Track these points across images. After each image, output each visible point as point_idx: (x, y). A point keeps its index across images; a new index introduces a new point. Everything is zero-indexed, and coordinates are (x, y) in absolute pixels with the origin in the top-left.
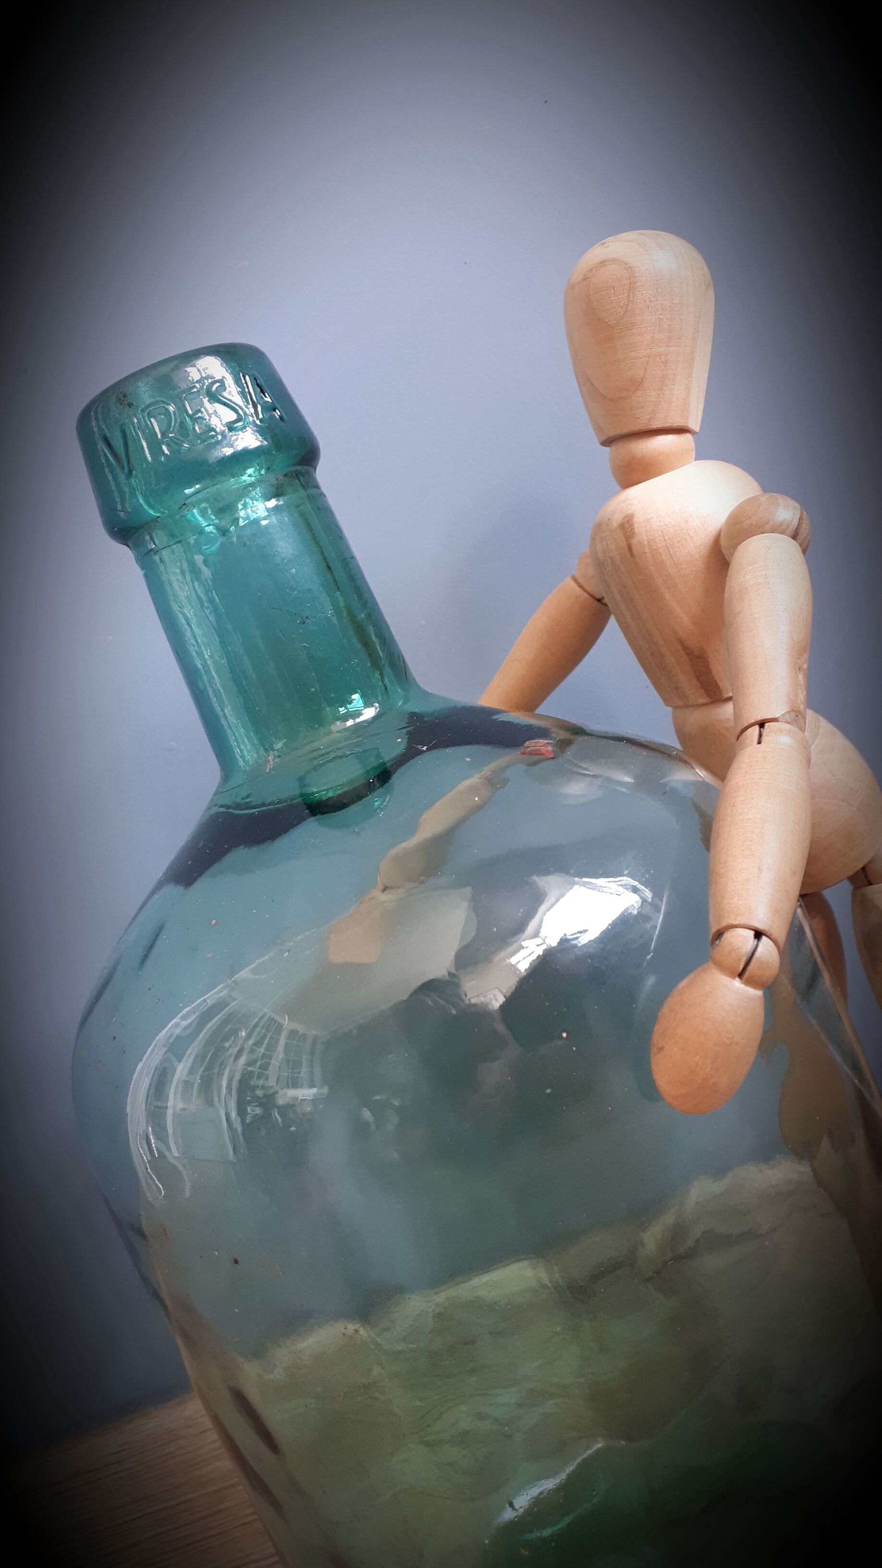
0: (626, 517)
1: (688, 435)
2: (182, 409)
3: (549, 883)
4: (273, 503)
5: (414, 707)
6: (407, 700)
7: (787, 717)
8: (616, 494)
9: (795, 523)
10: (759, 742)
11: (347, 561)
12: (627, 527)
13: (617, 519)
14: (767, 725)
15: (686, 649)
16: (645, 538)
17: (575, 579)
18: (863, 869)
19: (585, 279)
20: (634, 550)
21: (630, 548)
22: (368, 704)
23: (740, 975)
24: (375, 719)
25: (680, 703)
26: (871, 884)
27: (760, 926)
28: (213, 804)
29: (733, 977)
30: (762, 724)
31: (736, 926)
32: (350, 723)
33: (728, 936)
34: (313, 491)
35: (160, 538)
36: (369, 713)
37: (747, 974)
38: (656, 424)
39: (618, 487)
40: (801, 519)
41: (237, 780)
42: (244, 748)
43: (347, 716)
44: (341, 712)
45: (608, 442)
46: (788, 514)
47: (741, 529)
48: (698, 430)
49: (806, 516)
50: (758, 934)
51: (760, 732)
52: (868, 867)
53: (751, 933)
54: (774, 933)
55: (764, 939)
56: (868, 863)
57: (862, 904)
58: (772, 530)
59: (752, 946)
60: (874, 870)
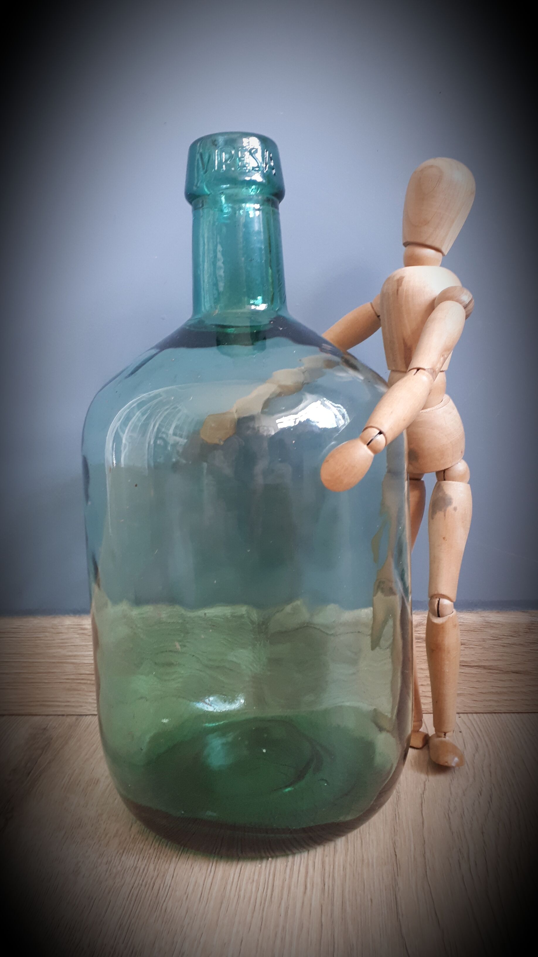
0: (400, 277)
1: (440, 254)
2: (237, 153)
3: (309, 397)
4: (258, 206)
5: (282, 313)
6: (280, 309)
7: (429, 370)
8: (400, 267)
9: (467, 302)
10: (415, 374)
12: (400, 281)
13: (397, 277)
14: (420, 370)
15: (405, 344)
16: (405, 289)
17: (371, 304)
18: (444, 471)
20: (399, 292)
21: (398, 290)
22: (264, 302)
23: (368, 445)
24: (263, 311)
26: (445, 480)
27: (383, 430)
28: (185, 325)
29: (365, 444)
30: (418, 369)
33: (370, 430)
34: (276, 210)
35: (206, 203)
36: (263, 307)
37: (371, 444)
39: (403, 265)
40: (471, 302)
41: (199, 316)
42: (206, 305)
43: (253, 304)
44: (252, 302)
45: (406, 244)
46: (466, 297)
47: (445, 296)
48: (446, 253)
49: (473, 301)
50: (380, 433)
51: (416, 372)
52: (446, 471)
53: (378, 432)
54: (387, 435)
55: (382, 435)
56: (447, 469)
57: (438, 488)
58: (457, 301)
59: (376, 436)
60: (449, 473)
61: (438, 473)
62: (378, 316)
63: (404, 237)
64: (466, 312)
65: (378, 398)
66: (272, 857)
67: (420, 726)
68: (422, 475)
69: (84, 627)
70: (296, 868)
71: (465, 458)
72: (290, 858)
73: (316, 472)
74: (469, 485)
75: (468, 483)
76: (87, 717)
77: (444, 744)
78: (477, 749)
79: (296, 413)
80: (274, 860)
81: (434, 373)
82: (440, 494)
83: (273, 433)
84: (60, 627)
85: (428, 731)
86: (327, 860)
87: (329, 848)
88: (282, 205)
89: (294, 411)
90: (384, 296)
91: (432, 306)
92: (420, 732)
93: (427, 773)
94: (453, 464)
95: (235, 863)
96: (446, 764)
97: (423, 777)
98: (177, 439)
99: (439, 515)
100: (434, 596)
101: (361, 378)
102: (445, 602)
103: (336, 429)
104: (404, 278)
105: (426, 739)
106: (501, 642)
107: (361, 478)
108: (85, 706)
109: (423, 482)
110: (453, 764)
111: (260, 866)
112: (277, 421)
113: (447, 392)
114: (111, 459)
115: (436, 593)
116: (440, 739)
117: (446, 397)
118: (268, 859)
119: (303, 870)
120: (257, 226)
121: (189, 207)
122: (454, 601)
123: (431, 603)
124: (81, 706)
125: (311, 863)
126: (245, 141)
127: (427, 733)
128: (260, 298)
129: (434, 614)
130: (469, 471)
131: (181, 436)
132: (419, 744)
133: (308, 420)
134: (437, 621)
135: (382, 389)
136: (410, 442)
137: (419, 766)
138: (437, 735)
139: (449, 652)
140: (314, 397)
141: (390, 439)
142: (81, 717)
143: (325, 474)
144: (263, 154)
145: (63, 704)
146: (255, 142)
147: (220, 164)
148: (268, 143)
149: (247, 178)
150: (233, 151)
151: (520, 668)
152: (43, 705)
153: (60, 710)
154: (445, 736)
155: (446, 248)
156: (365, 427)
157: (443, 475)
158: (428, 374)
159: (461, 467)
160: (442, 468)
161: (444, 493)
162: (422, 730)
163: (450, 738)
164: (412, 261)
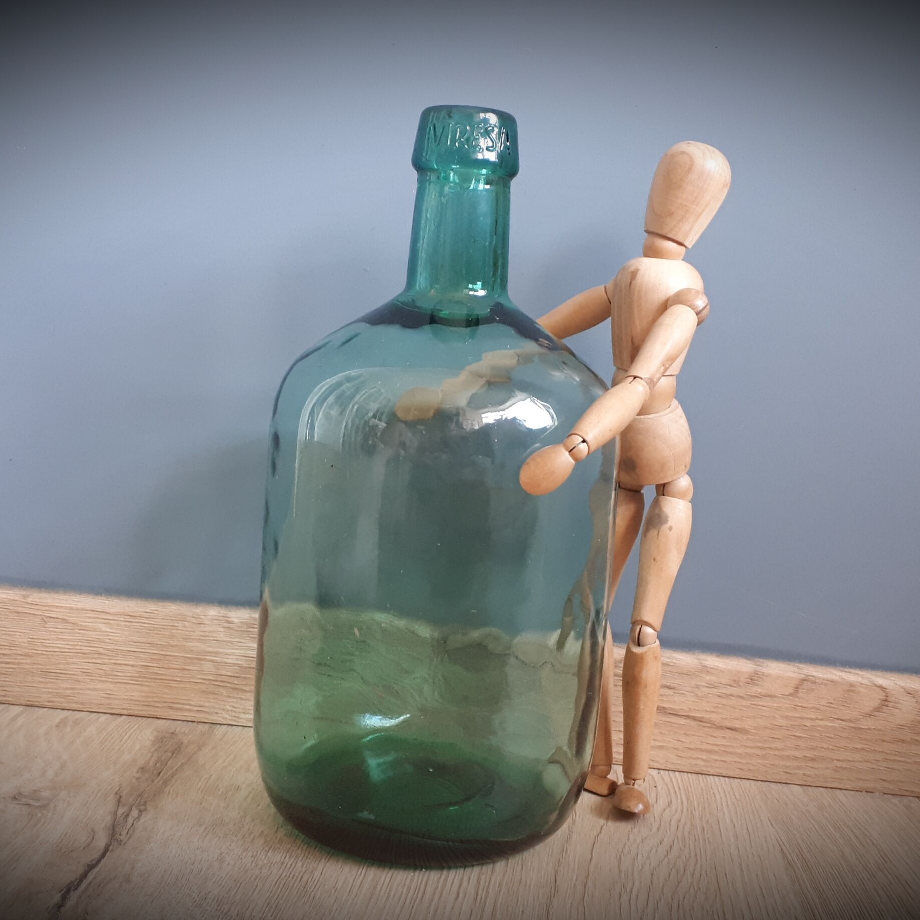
0: (636, 269)
1: (683, 248)
2: (472, 131)
4: (488, 187)
5: (501, 300)
6: (500, 296)
7: (647, 380)
9: (701, 308)
10: (630, 383)
11: (506, 226)
12: (634, 274)
13: (632, 268)
14: (636, 379)
15: (633, 342)
16: (639, 283)
17: (605, 288)
18: (664, 485)
19: (672, 155)
20: (632, 285)
21: (631, 284)
22: (483, 288)
23: (570, 452)
24: (482, 297)
25: (620, 366)
26: (664, 495)
27: (587, 439)
28: (396, 299)
29: (567, 450)
30: (635, 377)
31: (578, 435)
32: (471, 293)
33: (574, 437)
34: (507, 190)
35: (433, 177)
36: (482, 293)
37: (572, 452)
39: (642, 255)
40: (704, 308)
41: (412, 293)
42: (421, 281)
43: (472, 290)
44: (470, 286)
45: (647, 231)
46: (701, 302)
47: (679, 299)
48: (690, 247)
49: (708, 307)
50: (584, 441)
51: (633, 380)
52: (667, 488)
53: (582, 440)
54: (590, 444)
55: (585, 444)
56: (667, 483)
57: (656, 503)
58: (689, 306)
59: (579, 444)
60: (669, 488)
61: (658, 486)
62: (610, 303)
63: (646, 224)
64: (698, 319)
65: (590, 401)
66: (426, 869)
67: (608, 772)
68: (642, 487)
69: (230, 619)
70: (450, 880)
71: (690, 473)
72: (445, 872)
73: (517, 472)
74: (690, 504)
75: (690, 502)
76: (222, 726)
77: (631, 790)
78: (670, 804)
79: (504, 410)
80: (427, 873)
81: (651, 383)
82: (657, 511)
83: (477, 427)
84: (202, 617)
86: (483, 877)
87: (487, 869)
88: (514, 183)
89: (501, 407)
90: (616, 285)
91: (665, 306)
92: (608, 778)
93: (607, 819)
94: (675, 477)
95: (386, 870)
96: (628, 809)
97: (602, 821)
98: (377, 421)
99: (653, 533)
100: (637, 622)
101: (577, 379)
102: (648, 630)
103: (544, 430)
104: (639, 272)
105: (613, 787)
106: (716, 690)
107: (558, 484)
108: (222, 714)
109: (642, 495)
110: (636, 811)
111: (412, 874)
112: (483, 416)
113: (677, 397)
114: (303, 432)
115: (639, 618)
116: (629, 786)
117: (675, 403)
118: (421, 870)
119: (457, 882)
120: (484, 208)
121: (414, 174)
122: (658, 630)
123: (632, 630)
124: (217, 713)
125: (466, 878)
126: (482, 115)
127: (614, 780)
128: (479, 283)
129: (633, 642)
130: (692, 489)
131: (380, 420)
132: (604, 790)
133: (515, 419)
134: (636, 650)
135: (598, 391)
136: (627, 449)
137: (599, 811)
138: (627, 783)
139: (646, 687)
140: (523, 395)
141: (593, 448)
142: (215, 726)
143: (526, 477)
144: (500, 133)
145: (195, 708)
146: (493, 119)
147: (454, 141)
148: (507, 121)
149: (480, 156)
150: (468, 128)
151: (737, 724)
152: (171, 708)
153: (189, 716)
154: (634, 784)
155: (690, 243)
156: (570, 433)
157: (662, 489)
158: (645, 383)
159: (684, 482)
160: (662, 482)
161: (661, 509)
162: (611, 777)
163: (639, 786)
164: (651, 252)
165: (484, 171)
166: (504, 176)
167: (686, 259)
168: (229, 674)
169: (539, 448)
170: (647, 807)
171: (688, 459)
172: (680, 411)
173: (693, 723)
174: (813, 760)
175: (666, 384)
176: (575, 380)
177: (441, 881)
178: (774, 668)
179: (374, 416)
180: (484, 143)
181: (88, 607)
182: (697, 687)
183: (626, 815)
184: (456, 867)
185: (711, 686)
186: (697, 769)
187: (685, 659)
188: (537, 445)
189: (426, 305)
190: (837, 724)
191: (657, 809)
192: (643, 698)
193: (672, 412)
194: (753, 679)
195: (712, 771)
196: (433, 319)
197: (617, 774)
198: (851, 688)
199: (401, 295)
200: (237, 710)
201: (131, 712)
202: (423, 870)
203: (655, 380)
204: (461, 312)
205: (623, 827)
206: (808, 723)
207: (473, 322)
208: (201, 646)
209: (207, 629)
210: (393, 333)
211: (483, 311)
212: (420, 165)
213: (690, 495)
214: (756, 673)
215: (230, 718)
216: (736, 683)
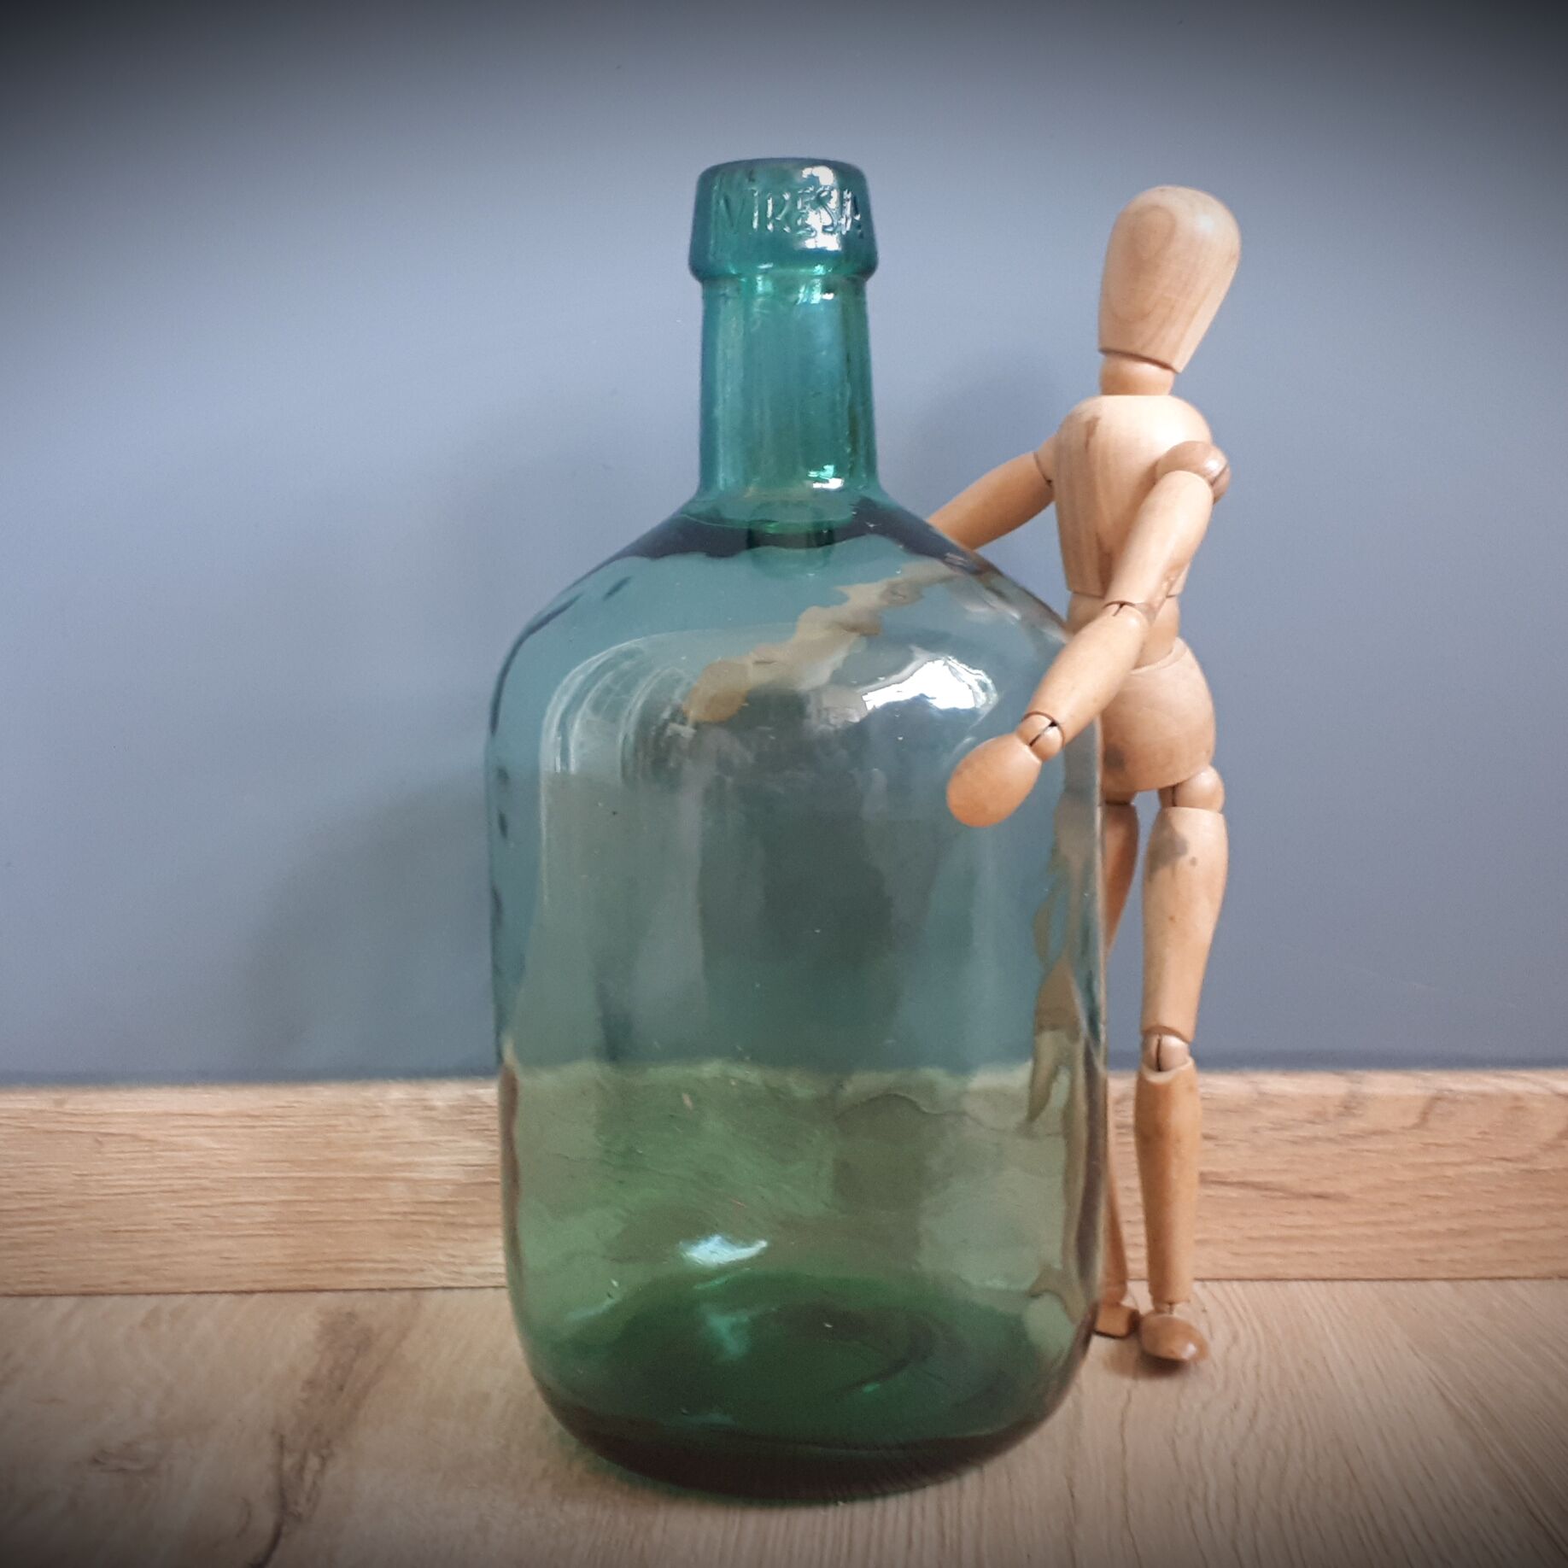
2: (794, 201)
4: (830, 297)
5: (870, 493)
6: (865, 486)
7: (1142, 606)
9: (1216, 473)
10: (1115, 615)
11: (865, 363)
12: (1091, 426)
13: (1087, 417)
14: (1125, 607)
15: (1101, 546)
16: (1101, 442)
17: (1036, 457)
21: (1087, 444)
22: (837, 476)
23: (1031, 744)
24: (840, 491)
26: (1174, 805)
27: (1058, 719)
28: (683, 510)
29: (1026, 743)
30: (1122, 604)
32: (817, 486)
33: (1035, 718)
35: (730, 290)
36: (835, 484)
37: (1037, 743)
38: (1148, 353)
40: (1222, 473)
41: (711, 496)
43: (818, 480)
44: (813, 474)
45: (1106, 351)
46: (1215, 463)
47: (1176, 461)
48: (1181, 369)
49: (1228, 470)
50: (1053, 724)
51: (1118, 611)
52: (1178, 790)
53: (1049, 722)
54: (1064, 727)
55: (1055, 728)
56: (1179, 784)
57: (1163, 821)
58: (1197, 472)
59: (1046, 729)
60: (1183, 793)
61: (1162, 792)
62: (1049, 482)
63: (1101, 338)
64: (1214, 492)
66: (845, 1501)
67: (1123, 1295)
68: (1131, 795)
69: (426, 1103)
70: (890, 1516)
71: (1215, 764)
72: (879, 1503)
73: (941, 792)
74: (1222, 815)
75: (1221, 812)
76: (437, 1291)
77: (1170, 1322)
78: (1235, 1338)
80: (848, 1508)
81: (1150, 610)
82: (1166, 833)
84: (380, 1104)
85: (1136, 1304)
86: (946, 1505)
87: (950, 1488)
88: (872, 285)
89: (895, 678)
90: (1060, 449)
91: (1152, 478)
92: (1124, 1307)
93: (1135, 1377)
94: (1192, 773)
95: (776, 1511)
96: (1172, 1356)
97: (1127, 1382)
99: (1163, 874)
100: (1152, 1030)
102: (1172, 1042)
103: (972, 713)
104: (1100, 422)
106: (1288, 1133)
107: (1016, 802)
108: (431, 1270)
109: (1134, 809)
110: (1184, 1356)
111: (823, 1513)
113: (1182, 634)
115: (1153, 1023)
116: (1161, 1316)
118: (837, 1505)
119: (903, 1518)
120: (826, 333)
121: (696, 287)
122: (1190, 1040)
123: (1145, 1045)
125: (917, 1509)
126: (807, 172)
127: (1135, 1308)
128: (830, 469)
129: (1150, 1067)
130: (1221, 790)
132: (1120, 1327)
134: (1156, 1078)
135: (1056, 635)
136: (1107, 732)
137: (1117, 1365)
138: (1158, 1311)
141: (1070, 734)
142: (422, 1293)
143: (956, 797)
144: (842, 200)
145: (383, 1266)
146: (826, 177)
147: (763, 221)
148: (849, 177)
149: (810, 244)
150: (787, 197)
151: (1327, 1187)
152: (339, 1270)
153: (375, 1280)
154: (1171, 1311)
155: (1180, 364)
156: (1026, 713)
157: (1171, 796)
158: (1139, 613)
159: (1207, 780)
160: (1171, 783)
161: (1173, 833)
162: (1127, 1303)
163: (1180, 1313)
164: (1115, 385)
165: (819, 269)
166: (855, 276)
167: (1176, 392)
168: (437, 1199)
169: (972, 746)
170: (1203, 1349)
171: (1210, 739)
172: (1189, 656)
173: (1253, 1194)
174: (1463, 1233)
175: (1169, 610)
176: (1013, 618)
177: (876, 1519)
178: (1383, 1085)
179: (673, 719)
180: (817, 219)
181: (175, 1109)
182: (1255, 1131)
183: (1163, 1366)
184: (897, 1492)
185: (1279, 1126)
186: (1267, 1273)
187: (1228, 1086)
188: (968, 740)
189: (739, 515)
190: (1499, 1168)
191: (1217, 1348)
192: (1175, 1160)
193: (1176, 659)
194: (1350, 1106)
195: (1292, 1272)
196: (752, 540)
197: (1139, 1297)
198: (1517, 1105)
199: (692, 501)
200: (457, 1261)
201: (271, 1286)
202: (841, 1503)
203: (1156, 605)
204: (802, 521)
205: (1164, 1387)
206: (1450, 1172)
207: (823, 538)
208: (385, 1157)
209: (390, 1124)
210: (691, 569)
211: (841, 516)
212: (704, 270)
213: (1220, 800)
214: (1353, 1096)
215: (448, 1276)
216: (1319, 1116)
